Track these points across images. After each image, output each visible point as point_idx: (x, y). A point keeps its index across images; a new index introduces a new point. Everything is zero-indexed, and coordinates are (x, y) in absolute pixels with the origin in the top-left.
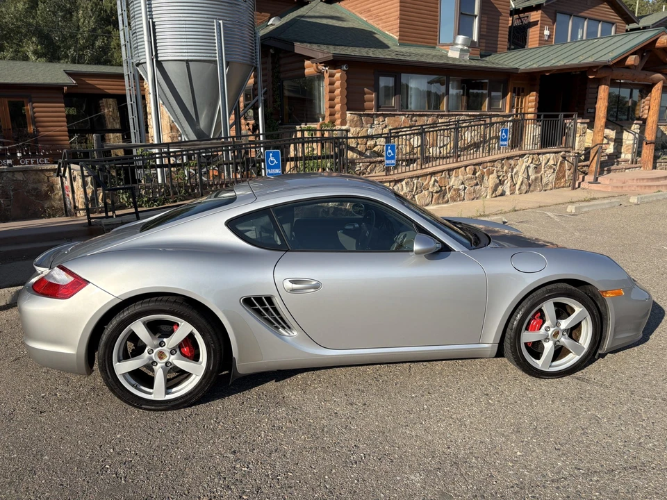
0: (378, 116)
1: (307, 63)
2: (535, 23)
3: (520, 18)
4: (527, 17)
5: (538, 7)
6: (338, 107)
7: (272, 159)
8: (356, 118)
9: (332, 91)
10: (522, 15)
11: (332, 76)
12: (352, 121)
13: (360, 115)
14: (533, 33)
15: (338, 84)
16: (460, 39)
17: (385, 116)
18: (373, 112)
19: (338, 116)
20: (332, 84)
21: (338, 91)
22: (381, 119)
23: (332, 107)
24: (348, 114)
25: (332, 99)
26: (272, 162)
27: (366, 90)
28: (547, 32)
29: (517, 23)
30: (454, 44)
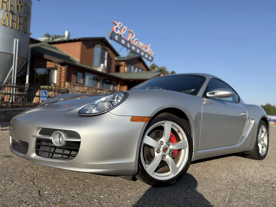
0: (77, 86)
1: (48, 63)
2: (122, 65)
3: (117, 63)
4: (120, 63)
5: (123, 61)
6: (63, 80)
7: (43, 94)
8: (69, 85)
9: (61, 74)
10: (118, 62)
11: (61, 68)
12: (68, 86)
13: (71, 85)
14: (122, 68)
15: (63, 72)
16: (102, 65)
17: (79, 86)
18: (75, 84)
19: (62, 84)
20: (61, 71)
21: (63, 75)
22: (78, 87)
23: (60, 80)
24: (67, 84)
25: (60, 77)
26: (43, 95)
27: (73, 76)
28: (126, 69)
29: (117, 64)
30: (99, 66)
